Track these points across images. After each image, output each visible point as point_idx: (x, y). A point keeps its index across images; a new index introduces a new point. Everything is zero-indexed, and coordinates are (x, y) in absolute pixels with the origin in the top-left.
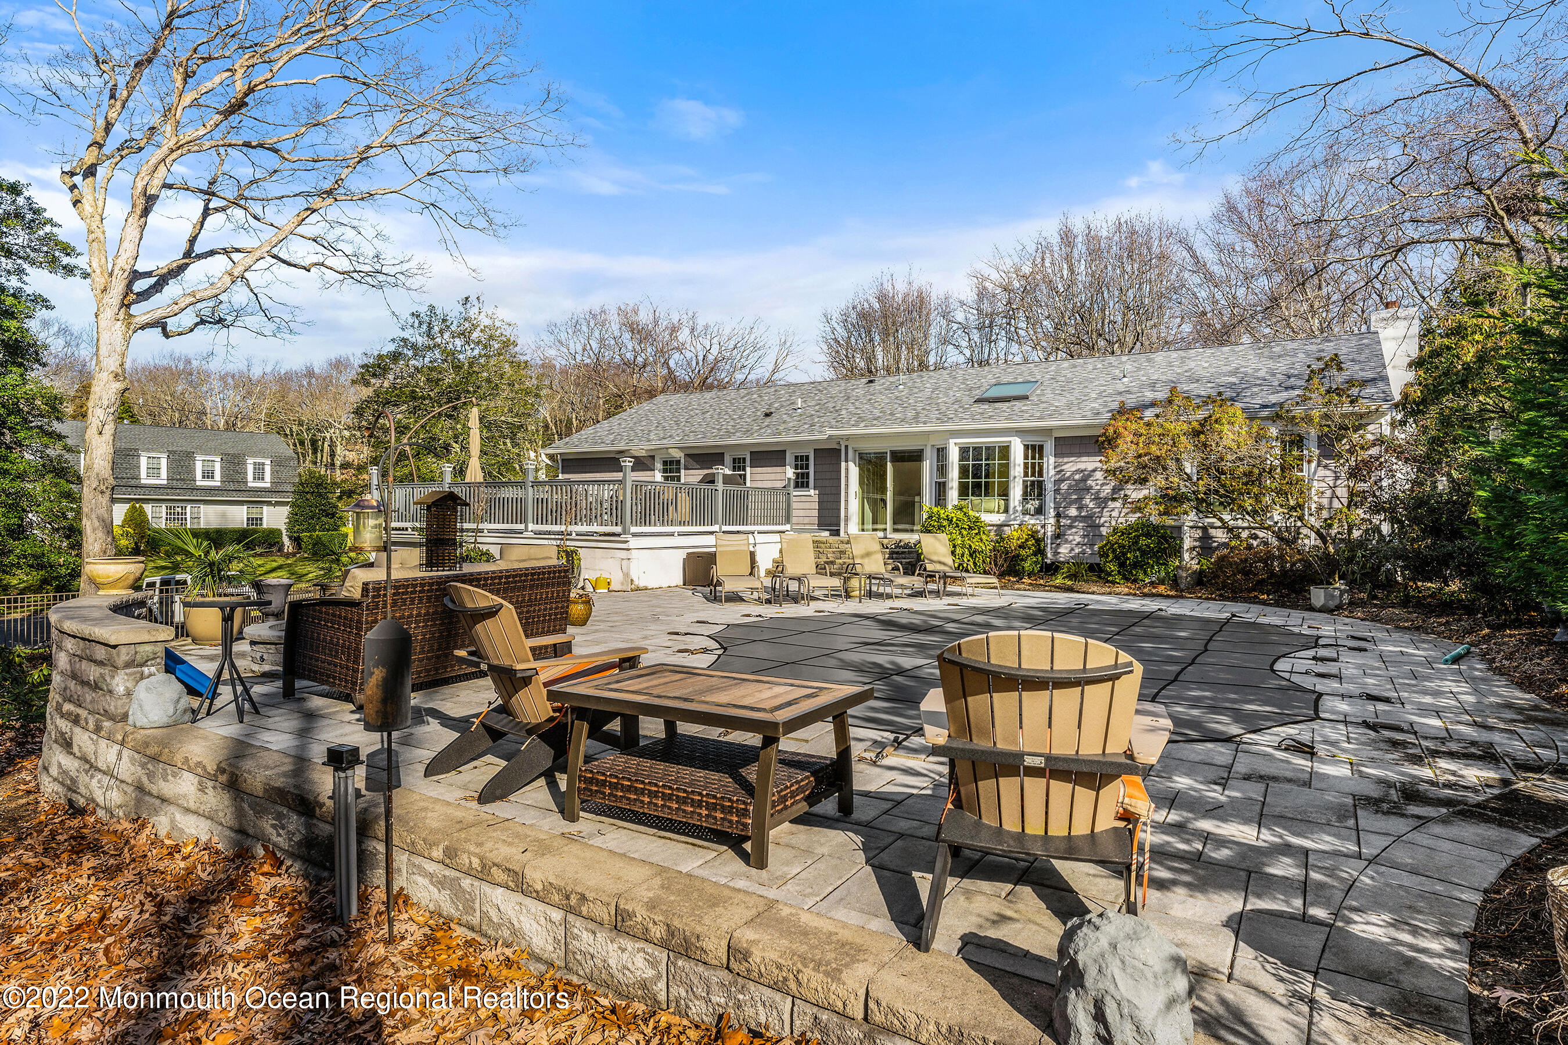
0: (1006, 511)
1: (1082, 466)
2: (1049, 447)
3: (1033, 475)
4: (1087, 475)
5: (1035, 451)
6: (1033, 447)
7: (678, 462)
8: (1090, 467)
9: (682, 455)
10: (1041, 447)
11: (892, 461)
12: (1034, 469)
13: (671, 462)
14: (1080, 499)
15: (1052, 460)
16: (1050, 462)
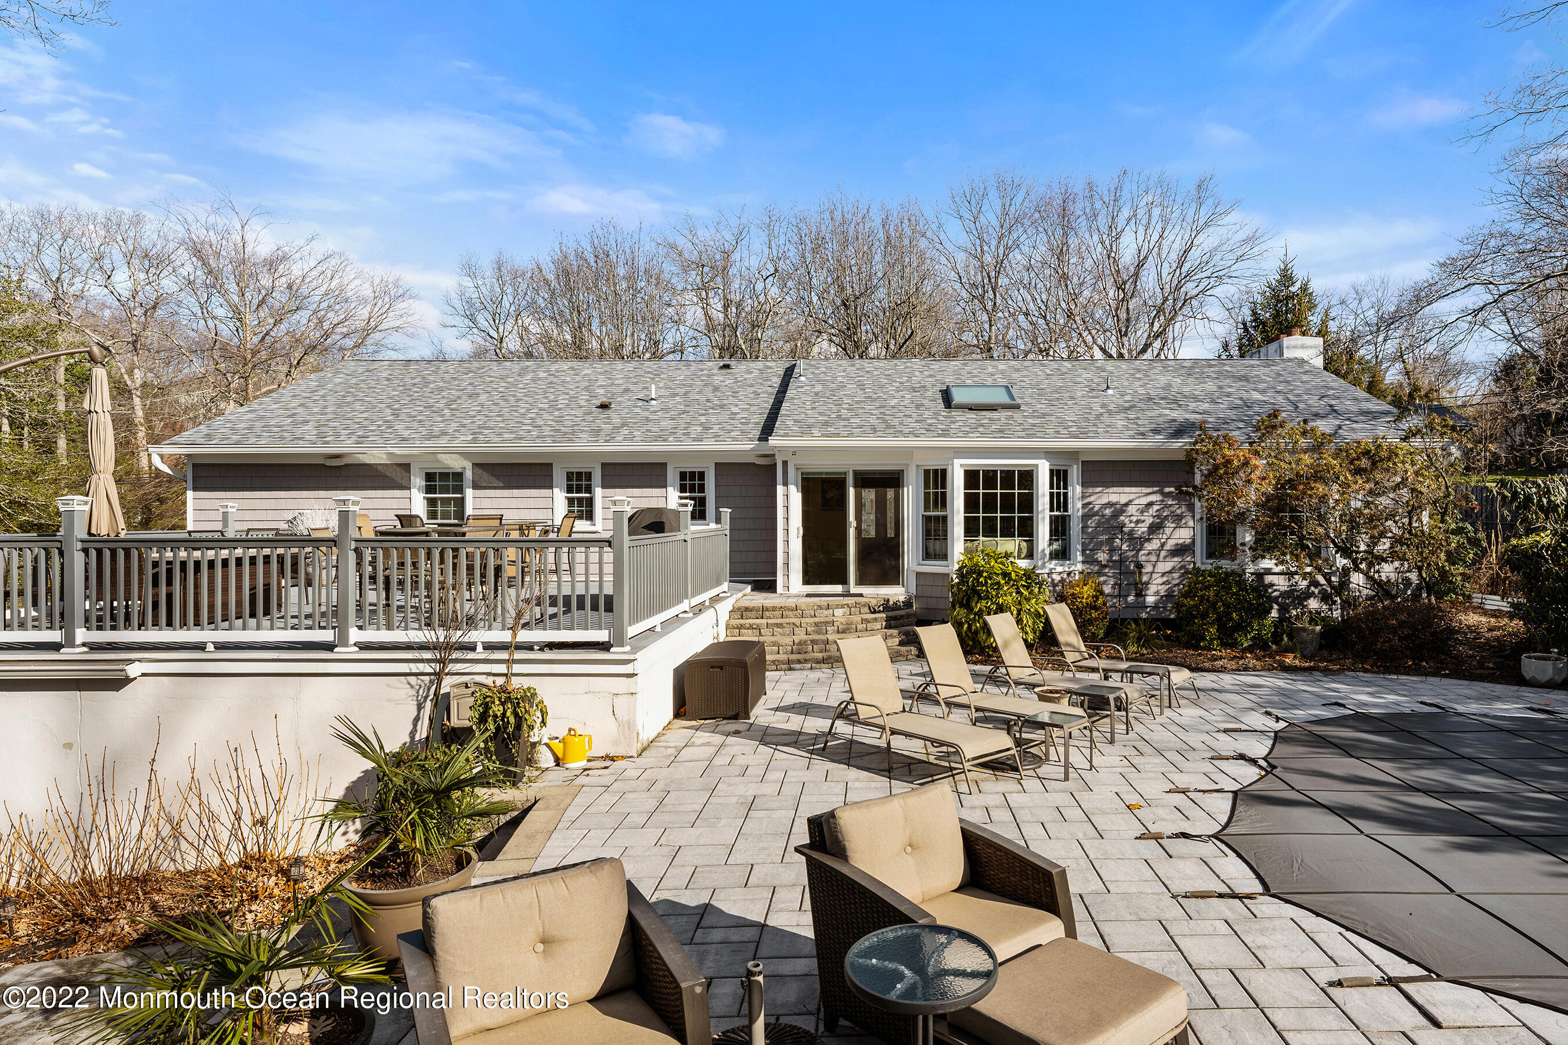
0: (1030, 555)
1: (1114, 498)
2: (1075, 473)
3: (1058, 509)
4: (1120, 510)
5: (1059, 477)
6: (1058, 471)
7: (459, 476)
8: (1124, 499)
9: (468, 465)
10: (1066, 472)
11: (855, 486)
12: (1059, 502)
13: (445, 476)
14: (1111, 540)
15: (1079, 489)
16: (1075, 490)
